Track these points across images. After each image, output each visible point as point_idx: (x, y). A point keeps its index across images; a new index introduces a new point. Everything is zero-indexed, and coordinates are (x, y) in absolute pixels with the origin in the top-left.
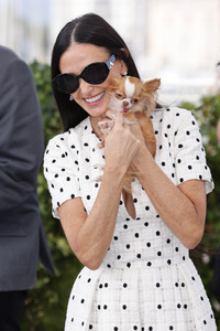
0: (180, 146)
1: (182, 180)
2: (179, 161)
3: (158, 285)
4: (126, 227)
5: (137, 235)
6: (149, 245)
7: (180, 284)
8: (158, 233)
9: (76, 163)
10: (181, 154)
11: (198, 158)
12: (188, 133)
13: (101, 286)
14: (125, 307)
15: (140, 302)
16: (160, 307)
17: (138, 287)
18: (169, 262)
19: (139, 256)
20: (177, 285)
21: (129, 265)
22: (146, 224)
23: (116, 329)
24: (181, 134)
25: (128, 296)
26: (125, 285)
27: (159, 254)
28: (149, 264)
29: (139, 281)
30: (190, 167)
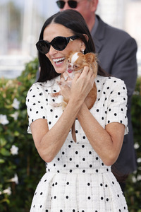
0: (113, 101)
1: (109, 122)
2: (110, 110)
3: (89, 184)
4: (70, 146)
5: (77, 153)
6: (84, 159)
7: (104, 185)
8: (90, 153)
9: (47, 100)
10: (112, 106)
11: (122, 110)
12: (119, 93)
13: (53, 185)
14: (67, 197)
15: (77, 194)
16: (89, 198)
17: (76, 185)
18: (97, 171)
19: (77, 166)
20: (101, 185)
21: (71, 171)
22: (83, 146)
23: (61, 211)
24: (115, 94)
25: (69, 190)
26: (68, 183)
27: (91, 166)
28: (84, 171)
29: (77, 181)
30: (115, 115)
